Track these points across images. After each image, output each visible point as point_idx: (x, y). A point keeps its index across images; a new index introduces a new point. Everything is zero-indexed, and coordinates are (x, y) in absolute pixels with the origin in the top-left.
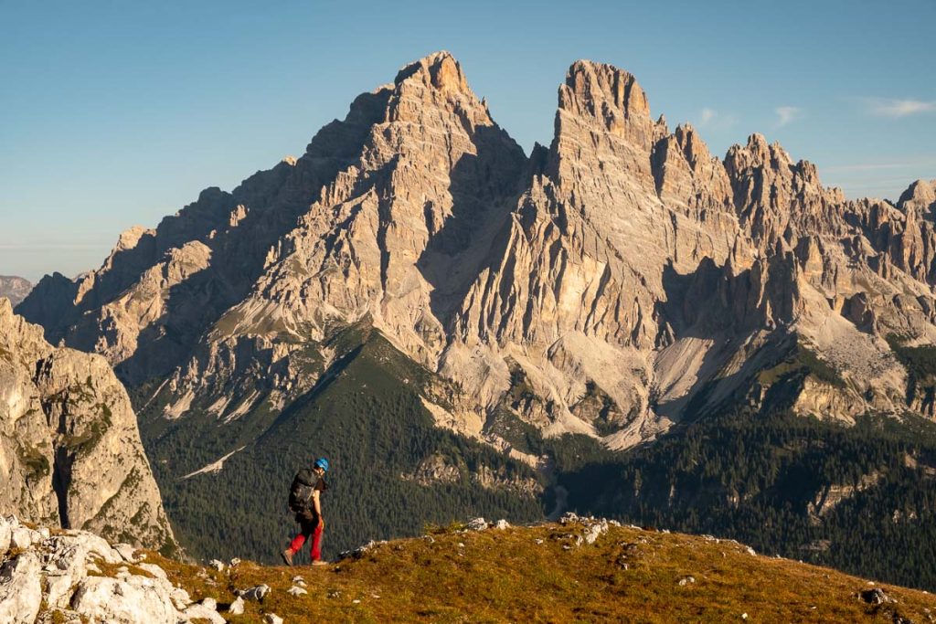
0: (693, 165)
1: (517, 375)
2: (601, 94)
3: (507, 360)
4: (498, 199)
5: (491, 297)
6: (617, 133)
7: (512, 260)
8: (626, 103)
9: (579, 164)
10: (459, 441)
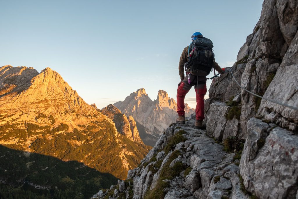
0: (173, 103)
1: (155, 128)
2: (162, 94)
3: (153, 126)
4: (150, 106)
5: (151, 118)
6: (165, 98)
7: (154, 114)
8: (166, 95)
9: (161, 102)
10: (150, 135)
